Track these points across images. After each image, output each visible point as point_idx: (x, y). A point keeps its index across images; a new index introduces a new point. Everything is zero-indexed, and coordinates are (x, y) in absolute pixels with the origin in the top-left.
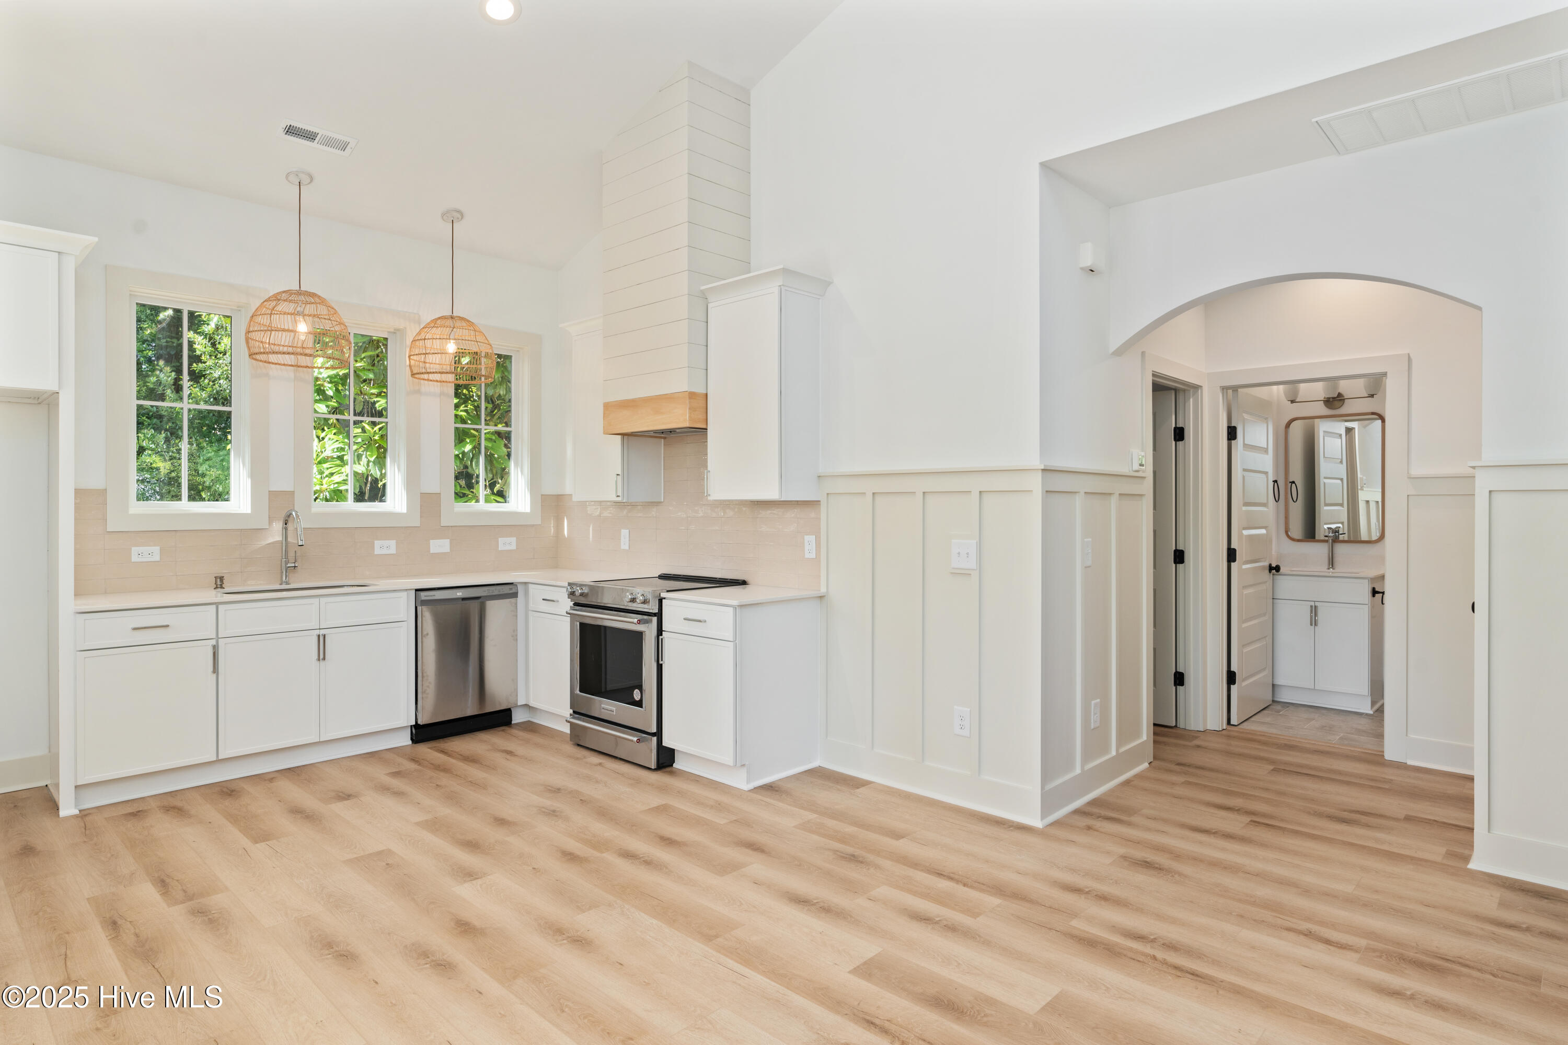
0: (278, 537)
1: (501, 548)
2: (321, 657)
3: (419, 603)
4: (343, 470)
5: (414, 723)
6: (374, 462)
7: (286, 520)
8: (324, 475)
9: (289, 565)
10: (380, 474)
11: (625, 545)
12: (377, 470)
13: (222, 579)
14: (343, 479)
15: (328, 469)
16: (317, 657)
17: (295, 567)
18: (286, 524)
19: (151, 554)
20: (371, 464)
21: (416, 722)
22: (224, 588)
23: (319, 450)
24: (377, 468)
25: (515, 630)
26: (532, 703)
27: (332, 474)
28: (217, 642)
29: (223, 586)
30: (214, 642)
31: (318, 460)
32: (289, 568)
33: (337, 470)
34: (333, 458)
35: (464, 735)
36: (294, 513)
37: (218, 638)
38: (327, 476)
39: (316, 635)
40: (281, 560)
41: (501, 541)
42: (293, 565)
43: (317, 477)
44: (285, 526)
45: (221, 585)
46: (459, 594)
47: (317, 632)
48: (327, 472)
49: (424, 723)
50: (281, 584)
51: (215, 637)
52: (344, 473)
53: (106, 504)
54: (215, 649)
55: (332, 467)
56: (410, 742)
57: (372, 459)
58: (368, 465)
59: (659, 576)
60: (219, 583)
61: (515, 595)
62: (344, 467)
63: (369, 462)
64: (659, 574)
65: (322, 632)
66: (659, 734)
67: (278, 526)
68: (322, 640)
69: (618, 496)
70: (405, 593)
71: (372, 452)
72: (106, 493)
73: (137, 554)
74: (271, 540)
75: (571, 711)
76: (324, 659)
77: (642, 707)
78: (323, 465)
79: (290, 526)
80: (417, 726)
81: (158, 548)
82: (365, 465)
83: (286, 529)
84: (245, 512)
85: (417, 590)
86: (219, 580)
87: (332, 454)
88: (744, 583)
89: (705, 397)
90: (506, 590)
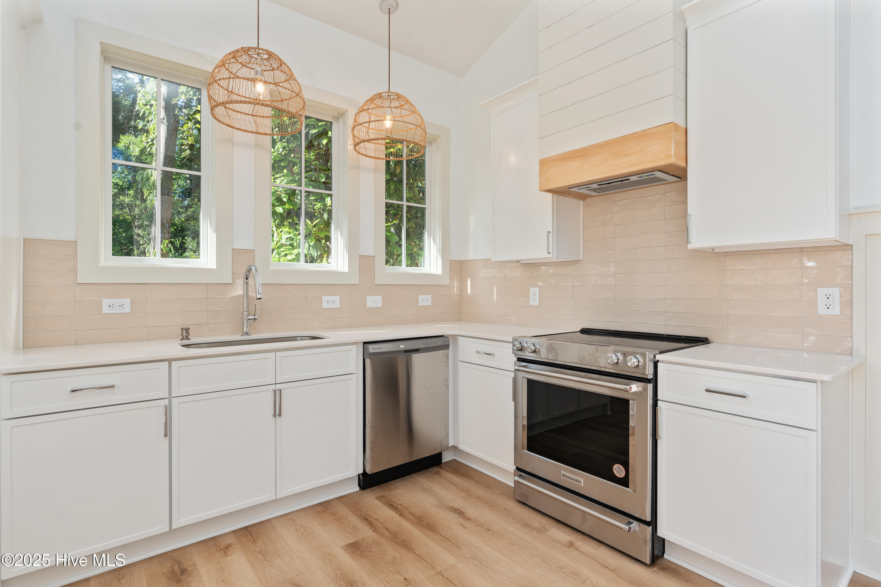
0: (239, 291)
1: (420, 304)
2: (277, 412)
3: (365, 354)
4: (293, 252)
5: (362, 472)
6: (313, 247)
7: (247, 275)
8: (281, 255)
9: (250, 317)
10: (317, 254)
11: (534, 300)
12: (315, 252)
13: (187, 330)
14: (292, 258)
15: (283, 251)
16: (273, 413)
17: (255, 319)
18: (247, 279)
19: (122, 306)
20: (311, 248)
21: (364, 470)
22: (190, 339)
23: (278, 240)
24: (315, 251)
25: (447, 380)
26: (461, 447)
27: (286, 255)
28: (170, 402)
29: (189, 337)
30: (166, 402)
31: (277, 246)
32: (250, 320)
33: (290, 252)
34: (286, 245)
35: (405, 478)
36: (253, 268)
37: (170, 398)
38: (282, 256)
39: (273, 390)
40: (243, 313)
41: (421, 297)
42: (253, 317)
43: (277, 257)
44: (246, 280)
45: (187, 336)
46: (402, 346)
47: (273, 387)
48: (283, 254)
49: (371, 473)
50: (242, 335)
51: (167, 396)
52: (294, 254)
53: (77, 256)
54: (168, 411)
55: (287, 250)
56: (358, 489)
57: (312, 244)
58: (309, 249)
59: (581, 330)
60: (184, 334)
61: (446, 347)
62: (294, 250)
63: (310, 246)
64: (581, 329)
65: (278, 387)
66: (653, 523)
67: (240, 282)
68: (278, 394)
69: (549, 253)
70: (355, 346)
71: (311, 239)
72: (77, 244)
73: (108, 306)
74: (235, 294)
75: (515, 467)
76: (280, 415)
77: (628, 487)
78: (281, 249)
79: (251, 281)
80: (364, 474)
81: (129, 300)
82: (307, 249)
83: (247, 283)
84: (212, 268)
85: (364, 343)
86: (184, 331)
87: (286, 243)
88: (703, 341)
89: (685, 132)
90: (439, 342)
